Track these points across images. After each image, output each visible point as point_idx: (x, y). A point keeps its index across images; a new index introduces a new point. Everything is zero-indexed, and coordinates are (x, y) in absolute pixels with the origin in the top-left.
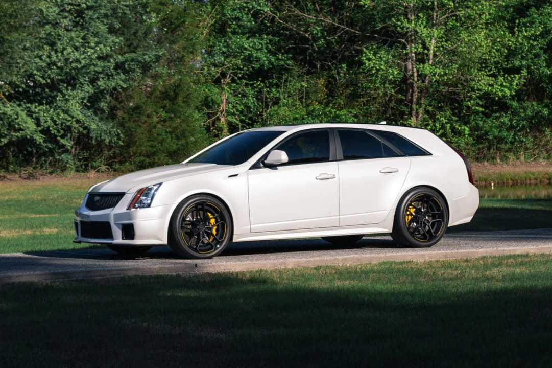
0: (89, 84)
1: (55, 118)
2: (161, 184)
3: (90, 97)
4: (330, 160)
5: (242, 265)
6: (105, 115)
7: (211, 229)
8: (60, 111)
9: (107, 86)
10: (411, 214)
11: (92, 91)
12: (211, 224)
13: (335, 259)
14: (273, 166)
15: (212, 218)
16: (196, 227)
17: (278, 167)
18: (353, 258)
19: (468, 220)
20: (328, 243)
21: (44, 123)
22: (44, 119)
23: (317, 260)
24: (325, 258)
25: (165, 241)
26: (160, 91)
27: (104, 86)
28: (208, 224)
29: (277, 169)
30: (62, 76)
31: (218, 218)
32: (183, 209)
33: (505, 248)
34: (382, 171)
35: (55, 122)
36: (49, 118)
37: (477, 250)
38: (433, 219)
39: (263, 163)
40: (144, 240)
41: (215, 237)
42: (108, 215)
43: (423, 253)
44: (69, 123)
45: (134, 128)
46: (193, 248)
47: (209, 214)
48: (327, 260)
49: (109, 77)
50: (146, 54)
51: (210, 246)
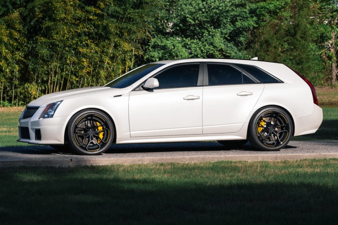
0: (231, 24)
1: (202, 48)
2: (62, 101)
3: (230, 33)
4: (198, 85)
5: (108, 161)
6: (244, 47)
7: (98, 134)
8: (206, 43)
9: (242, 25)
10: (262, 126)
11: (232, 29)
12: (99, 130)
13: (184, 158)
14: (150, 90)
15: (99, 126)
16: (87, 132)
17: (154, 90)
18: (198, 158)
19: (314, 131)
20: (222, 145)
21: (195, 52)
22: (194, 49)
23: (168, 158)
24: (175, 157)
25: (62, 142)
26: (284, 29)
27: (240, 25)
28: (97, 130)
29: (153, 91)
30: (208, 19)
31: (104, 126)
32: (76, 119)
33: (327, 154)
34: (239, 94)
35: (202, 51)
36: (198, 48)
37: (303, 154)
38: (281, 130)
39: (142, 87)
40: (47, 141)
41: (102, 141)
42: (27, 123)
43: (257, 155)
44: (212, 52)
45: (264, 56)
46: (84, 147)
47: (98, 123)
48: (177, 159)
49: (244, 19)
50: (272, 3)
51: (97, 146)
